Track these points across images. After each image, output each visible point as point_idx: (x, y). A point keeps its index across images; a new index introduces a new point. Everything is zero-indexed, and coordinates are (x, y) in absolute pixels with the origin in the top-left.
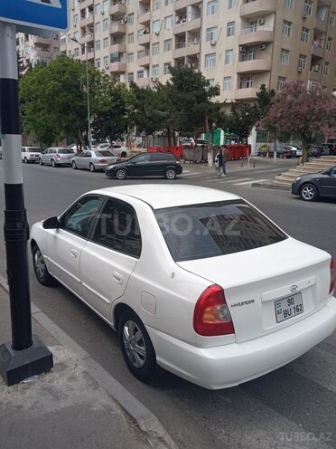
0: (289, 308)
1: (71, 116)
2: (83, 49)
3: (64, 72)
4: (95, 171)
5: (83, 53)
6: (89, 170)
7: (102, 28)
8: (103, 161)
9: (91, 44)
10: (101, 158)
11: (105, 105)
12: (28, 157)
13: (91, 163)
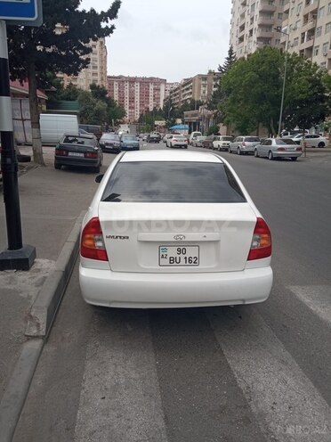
0: (178, 256)
1: (265, 107)
2: (303, 38)
3: (263, 62)
4: (273, 159)
5: (303, 41)
6: (268, 158)
7: (326, 13)
8: (282, 149)
9: (312, 32)
10: (280, 146)
11: (301, 92)
12: (221, 145)
13: (270, 151)
